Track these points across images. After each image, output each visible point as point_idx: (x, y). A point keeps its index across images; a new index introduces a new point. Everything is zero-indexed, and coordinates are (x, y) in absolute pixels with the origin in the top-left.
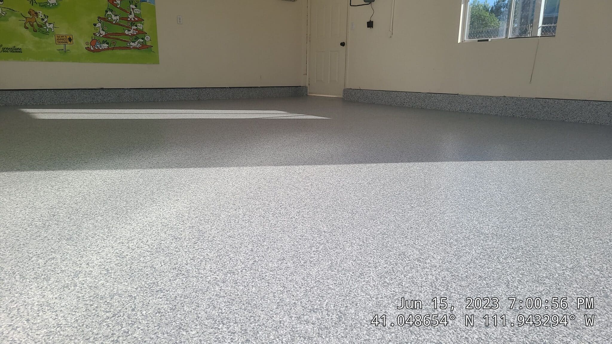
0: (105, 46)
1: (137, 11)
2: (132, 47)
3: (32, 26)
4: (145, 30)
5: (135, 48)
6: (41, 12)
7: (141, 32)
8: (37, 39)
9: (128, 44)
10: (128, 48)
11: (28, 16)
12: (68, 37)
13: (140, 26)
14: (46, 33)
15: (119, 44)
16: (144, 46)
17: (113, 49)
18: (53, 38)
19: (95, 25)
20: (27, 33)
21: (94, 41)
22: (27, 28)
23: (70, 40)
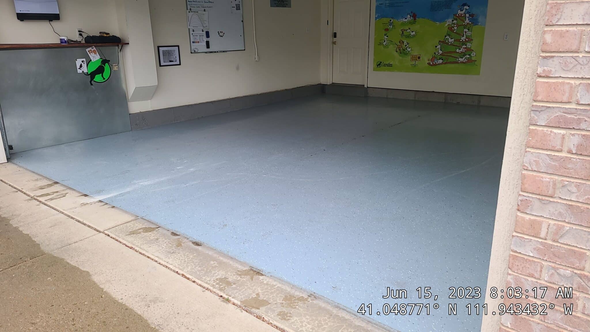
0: (441, 61)
1: (469, 33)
2: (459, 62)
3: (400, 50)
4: (472, 48)
5: (462, 62)
6: (405, 41)
7: (469, 50)
8: (401, 58)
9: (457, 60)
10: (457, 63)
11: (399, 44)
12: (418, 56)
13: (469, 45)
14: (406, 54)
15: (451, 59)
16: (470, 61)
17: (446, 63)
18: (410, 57)
19: (436, 47)
20: (396, 54)
21: (434, 58)
22: (397, 51)
23: (419, 58)
